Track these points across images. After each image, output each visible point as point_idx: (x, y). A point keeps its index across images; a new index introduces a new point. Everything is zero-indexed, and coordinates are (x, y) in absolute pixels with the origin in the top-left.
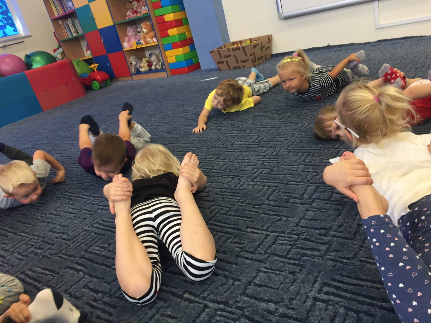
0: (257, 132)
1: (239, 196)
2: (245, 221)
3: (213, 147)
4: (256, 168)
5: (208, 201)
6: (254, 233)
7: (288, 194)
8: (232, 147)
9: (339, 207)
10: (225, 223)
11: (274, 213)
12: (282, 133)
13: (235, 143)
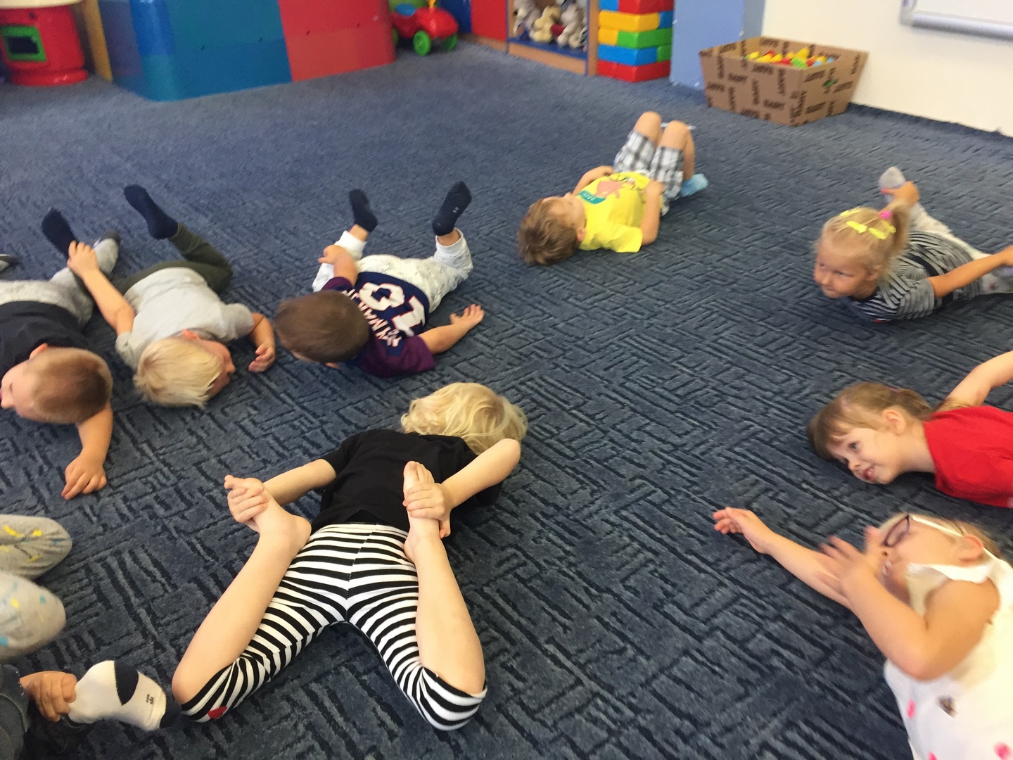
0: (693, 364)
1: (571, 544)
2: (554, 619)
3: (583, 366)
4: (642, 477)
5: (508, 528)
6: (557, 662)
7: (669, 588)
8: (622, 385)
9: (753, 676)
10: (514, 607)
11: (618, 626)
12: (744, 394)
13: (634, 377)
